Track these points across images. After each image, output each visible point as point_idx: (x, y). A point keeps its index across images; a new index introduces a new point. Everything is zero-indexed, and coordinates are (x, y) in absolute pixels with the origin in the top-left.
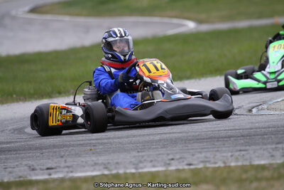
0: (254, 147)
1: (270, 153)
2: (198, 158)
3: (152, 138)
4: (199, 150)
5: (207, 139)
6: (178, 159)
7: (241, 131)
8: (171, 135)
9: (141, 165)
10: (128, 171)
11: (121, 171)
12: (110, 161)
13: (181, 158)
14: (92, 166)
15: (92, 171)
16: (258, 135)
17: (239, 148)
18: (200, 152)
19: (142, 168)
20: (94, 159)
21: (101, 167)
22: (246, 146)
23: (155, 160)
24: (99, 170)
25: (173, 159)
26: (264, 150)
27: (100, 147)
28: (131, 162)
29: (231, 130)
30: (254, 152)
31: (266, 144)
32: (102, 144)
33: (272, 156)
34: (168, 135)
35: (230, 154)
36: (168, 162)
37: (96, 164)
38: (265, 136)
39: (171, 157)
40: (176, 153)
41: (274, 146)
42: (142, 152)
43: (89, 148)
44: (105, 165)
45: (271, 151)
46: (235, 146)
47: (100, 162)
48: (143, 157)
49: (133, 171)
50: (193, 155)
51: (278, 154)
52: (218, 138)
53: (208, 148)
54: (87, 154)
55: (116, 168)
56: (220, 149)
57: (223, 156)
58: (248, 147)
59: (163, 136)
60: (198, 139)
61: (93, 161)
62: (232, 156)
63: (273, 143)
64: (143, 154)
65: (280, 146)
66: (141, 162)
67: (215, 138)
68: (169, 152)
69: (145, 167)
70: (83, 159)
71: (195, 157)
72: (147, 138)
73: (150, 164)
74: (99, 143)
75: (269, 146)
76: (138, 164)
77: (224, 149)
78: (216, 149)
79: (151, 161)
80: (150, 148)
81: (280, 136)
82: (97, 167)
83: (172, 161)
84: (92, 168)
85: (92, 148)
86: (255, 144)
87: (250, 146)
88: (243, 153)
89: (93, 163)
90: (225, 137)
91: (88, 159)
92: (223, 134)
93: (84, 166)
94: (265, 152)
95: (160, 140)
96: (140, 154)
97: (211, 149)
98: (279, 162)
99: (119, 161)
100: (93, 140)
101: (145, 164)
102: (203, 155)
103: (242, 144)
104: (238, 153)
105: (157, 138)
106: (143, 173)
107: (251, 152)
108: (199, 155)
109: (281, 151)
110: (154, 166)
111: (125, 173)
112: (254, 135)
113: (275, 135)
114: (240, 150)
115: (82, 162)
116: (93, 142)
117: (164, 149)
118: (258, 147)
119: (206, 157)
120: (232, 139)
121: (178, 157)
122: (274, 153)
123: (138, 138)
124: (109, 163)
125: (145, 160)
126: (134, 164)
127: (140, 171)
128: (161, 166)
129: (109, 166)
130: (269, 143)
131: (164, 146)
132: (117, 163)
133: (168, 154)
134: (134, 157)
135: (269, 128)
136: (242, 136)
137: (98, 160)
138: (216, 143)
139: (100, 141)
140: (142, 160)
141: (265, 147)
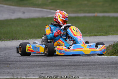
0: (78, 71)
1: (84, 74)
2: (53, 74)
3: (35, 63)
4: (54, 70)
5: (59, 65)
6: (44, 74)
7: (74, 63)
8: (44, 62)
9: (28, 75)
10: (22, 77)
11: (19, 77)
12: (15, 72)
13: (46, 73)
14: (7, 73)
15: (7, 76)
16: (80, 66)
17: (71, 71)
18: (55, 71)
19: (28, 76)
20: (8, 70)
21: (11, 75)
22: (75, 70)
23: (35, 73)
24: (10, 76)
25: (42, 73)
26: (82, 72)
27: (12, 65)
28: (24, 73)
29: (69, 62)
30: (78, 73)
31: (83, 70)
32: (13, 64)
33: (85, 75)
34: (42, 62)
35: (67, 73)
36: (40, 75)
37: (9, 73)
38: (84, 66)
39: (42, 72)
40: (45, 71)
41: (87, 71)
42: (30, 69)
43: (7, 65)
44: (13, 73)
45: (85, 73)
46: (70, 70)
47: (11, 72)
48: (30, 71)
49: (25, 77)
50: (51, 72)
51: (88, 75)
52: (64, 65)
53: (58, 70)
54: (6, 68)
55: (17, 76)
56: (63, 70)
57: (65, 74)
58: (75, 71)
59: (40, 62)
60: (55, 65)
61: (8, 71)
62: (68, 74)
63: (86, 70)
64: (30, 70)
65: (89, 71)
66: (28, 74)
67: (62, 65)
68: (41, 70)
69: (30, 76)
70: (3, 70)
71: (52, 73)
72: (33, 63)
73: (32, 75)
74: (11, 64)
75: (84, 71)
76: (27, 74)
77: (65, 70)
78: (62, 70)
79: (33, 74)
80: (33, 68)
81: (90, 67)
82: (9, 75)
83: (42, 74)
84: (7, 75)
85: (9, 65)
86: (79, 69)
87: (76, 70)
88: (73, 73)
89: (7, 72)
90: (66, 65)
91: (6, 70)
92: (66, 64)
93: (3, 74)
94: (83, 73)
95: (39, 64)
96: (29, 70)
97: (60, 70)
98: (87, 78)
99: (19, 72)
100: (10, 62)
101: (30, 75)
102: (56, 72)
103: (73, 69)
104: (71, 73)
105: (37, 63)
106: (28, 78)
107: (77, 73)
108: (54, 73)
109: (89, 73)
110: (34, 76)
111: (21, 78)
112: (79, 66)
113: (88, 66)
114: (72, 72)
115: (3, 71)
116: (9, 62)
117: (39, 69)
118: (80, 71)
119: (57, 74)
120: (69, 66)
121: (45, 72)
122: (86, 74)
123: (29, 63)
124: (14, 73)
125: (30, 73)
126: (25, 74)
127: (28, 77)
128: (37, 76)
129: (14, 74)
130: (85, 70)
131: (40, 67)
132: (18, 73)
133: (41, 71)
134: (26, 71)
135: (86, 63)
136: (74, 65)
137: (10, 71)
138: (62, 68)
139: (12, 63)
140: (29, 73)
141: (83, 71)
